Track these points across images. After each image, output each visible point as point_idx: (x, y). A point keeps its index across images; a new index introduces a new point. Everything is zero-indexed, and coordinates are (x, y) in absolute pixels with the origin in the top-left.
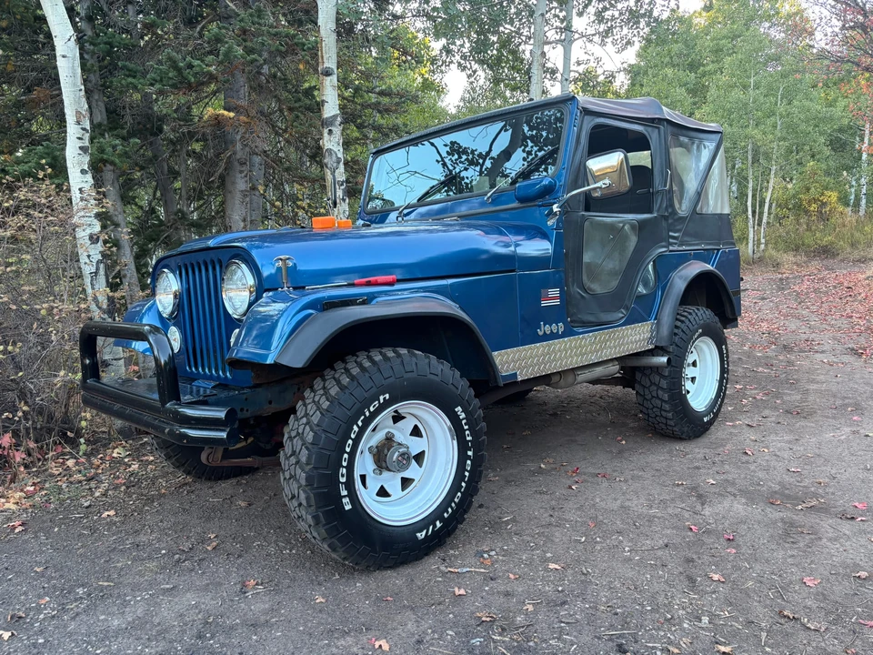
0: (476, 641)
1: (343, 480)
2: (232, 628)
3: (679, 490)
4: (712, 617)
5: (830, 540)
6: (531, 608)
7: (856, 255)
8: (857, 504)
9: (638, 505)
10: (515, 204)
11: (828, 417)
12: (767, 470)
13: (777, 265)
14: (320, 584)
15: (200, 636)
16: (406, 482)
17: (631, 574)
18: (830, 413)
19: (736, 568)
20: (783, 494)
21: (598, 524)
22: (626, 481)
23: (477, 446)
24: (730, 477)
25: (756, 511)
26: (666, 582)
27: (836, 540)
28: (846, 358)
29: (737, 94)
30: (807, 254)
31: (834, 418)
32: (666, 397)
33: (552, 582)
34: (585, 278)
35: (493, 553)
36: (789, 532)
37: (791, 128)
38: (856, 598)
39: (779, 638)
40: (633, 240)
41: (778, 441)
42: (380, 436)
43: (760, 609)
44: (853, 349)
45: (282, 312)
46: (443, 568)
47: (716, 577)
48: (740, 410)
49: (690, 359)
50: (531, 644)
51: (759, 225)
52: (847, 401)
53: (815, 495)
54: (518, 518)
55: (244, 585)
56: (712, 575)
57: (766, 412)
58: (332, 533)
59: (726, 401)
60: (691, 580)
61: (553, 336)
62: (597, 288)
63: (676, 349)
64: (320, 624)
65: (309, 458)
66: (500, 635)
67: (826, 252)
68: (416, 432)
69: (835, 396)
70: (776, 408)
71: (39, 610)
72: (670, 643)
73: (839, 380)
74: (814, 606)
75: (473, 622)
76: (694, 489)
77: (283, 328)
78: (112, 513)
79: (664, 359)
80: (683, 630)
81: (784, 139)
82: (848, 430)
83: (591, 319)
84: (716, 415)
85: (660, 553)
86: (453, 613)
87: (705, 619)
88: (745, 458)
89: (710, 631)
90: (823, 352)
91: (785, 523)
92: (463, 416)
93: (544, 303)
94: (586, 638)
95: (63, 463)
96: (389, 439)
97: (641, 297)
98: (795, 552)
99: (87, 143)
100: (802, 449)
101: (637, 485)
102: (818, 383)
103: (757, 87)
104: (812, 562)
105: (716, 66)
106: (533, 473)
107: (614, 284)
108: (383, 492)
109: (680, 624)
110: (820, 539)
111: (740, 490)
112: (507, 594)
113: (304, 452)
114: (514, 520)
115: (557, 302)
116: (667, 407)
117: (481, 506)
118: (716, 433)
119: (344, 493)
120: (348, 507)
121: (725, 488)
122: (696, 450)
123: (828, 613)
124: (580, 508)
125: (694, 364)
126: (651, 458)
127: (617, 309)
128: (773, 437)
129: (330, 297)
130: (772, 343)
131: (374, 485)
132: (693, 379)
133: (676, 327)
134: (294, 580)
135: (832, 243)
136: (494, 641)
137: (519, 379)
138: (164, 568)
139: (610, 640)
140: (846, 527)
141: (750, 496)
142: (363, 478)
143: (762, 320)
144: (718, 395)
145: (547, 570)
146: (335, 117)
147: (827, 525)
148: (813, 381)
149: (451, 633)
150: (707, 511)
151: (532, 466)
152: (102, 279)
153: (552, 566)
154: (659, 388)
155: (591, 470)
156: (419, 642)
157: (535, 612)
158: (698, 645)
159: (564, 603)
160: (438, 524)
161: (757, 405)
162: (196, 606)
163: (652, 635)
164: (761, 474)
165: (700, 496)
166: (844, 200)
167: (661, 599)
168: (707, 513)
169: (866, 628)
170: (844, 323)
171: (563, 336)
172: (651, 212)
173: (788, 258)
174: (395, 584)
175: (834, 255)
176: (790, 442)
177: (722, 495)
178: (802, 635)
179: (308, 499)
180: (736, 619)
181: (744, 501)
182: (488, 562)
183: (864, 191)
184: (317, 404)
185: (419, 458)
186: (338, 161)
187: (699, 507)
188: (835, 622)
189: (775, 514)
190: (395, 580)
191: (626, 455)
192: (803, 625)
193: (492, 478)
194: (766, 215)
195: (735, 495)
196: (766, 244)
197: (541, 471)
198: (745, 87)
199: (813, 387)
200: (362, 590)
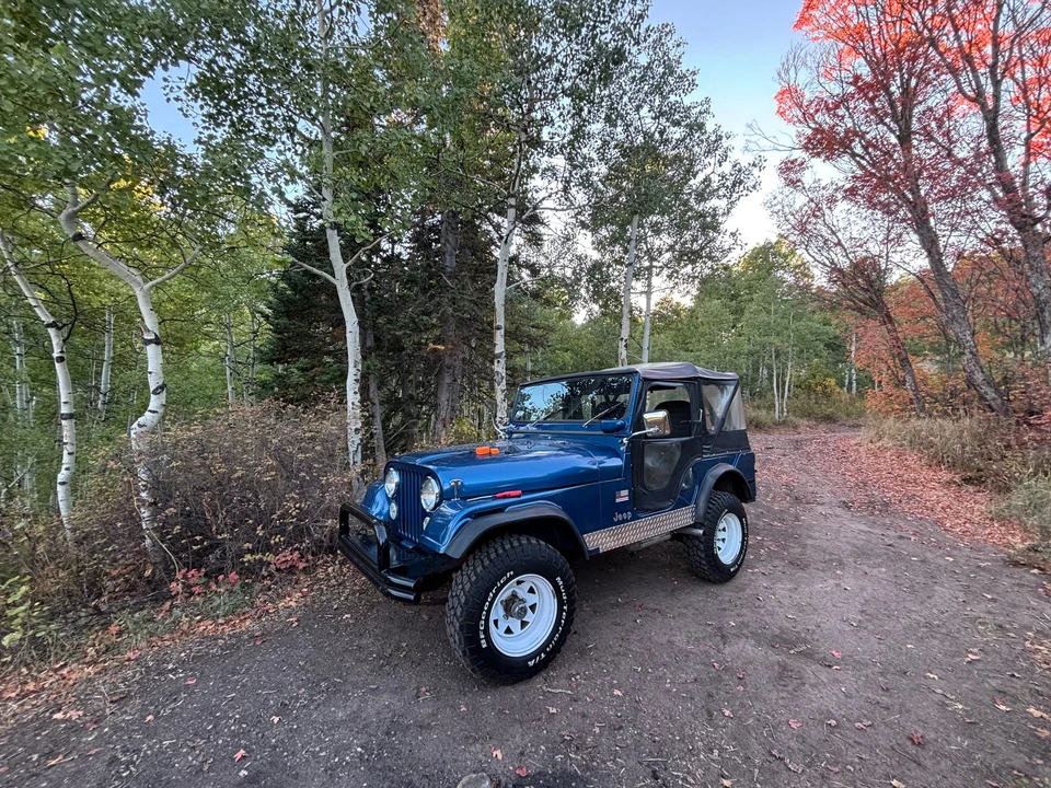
0: (558, 758)
1: (482, 628)
2: (408, 727)
3: (709, 629)
4: (722, 750)
5: (811, 685)
6: (597, 730)
7: (851, 422)
8: (834, 652)
9: (680, 639)
10: (601, 433)
11: (818, 569)
12: (772, 614)
13: (796, 427)
14: (465, 695)
15: (388, 733)
16: (524, 624)
17: (669, 704)
18: (820, 565)
19: (742, 705)
20: (781, 638)
21: (652, 656)
22: (674, 617)
23: (571, 602)
24: (746, 620)
25: (760, 652)
26: (692, 714)
27: (816, 687)
28: (839, 511)
29: (763, 317)
30: (816, 419)
31: (823, 571)
32: (703, 556)
33: (615, 707)
34: (645, 481)
35: (578, 677)
36: (783, 674)
37: (801, 338)
38: (826, 744)
39: (767, 776)
40: (678, 454)
41: (782, 589)
42: (509, 593)
43: (756, 745)
44: (844, 502)
45: (453, 516)
46: (544, 688)
47: (727, 713)
48: (758, 558)
49: (721, 527)
50: (595, 764)
51: (783, 397)
52: (833, 557)
53: (805, 641)
54: (599, 646)
55: (419, 691)
56: (725, 710)
57: (777, 562)
58: (474, 662)
59: (749, 550)
60: (710, 714)
61: (624, 521)
62: (655, 487)
63: (710, 523)
64: (461, 730)
65: (462, 613)
66: (575, 753)
67: (830, 419)
68: (531, 591)
69: (824, 552)
70: (783, 559)
71: (297, 699)
72: (689, 773)
73: (829, 538)
74: (796, 747)
75: (558, 739)
76: (720, 629)
77: (452, 527)
78: (349, 616)
79: (701, 532)
80: (699, 760)
81: (796, 345)
82: (832, 582)
83: (651, 507)
84: (740, 566)
85: (690, 686)
86: (546, 729)
87: (716, 752)
88: (758, 603)
89: (718, 763)
90: (823, 504)
91: (780, 666)
92: (561, 583)
93: (618, 500)
94: (632, 763)
95: (326, 570)
96: (514, 596)
97: (683, 491)
98: (784, 695)
99: (359, 377)
100: (798, 597)
101: (681, 622)
102: (814, 539)
103: (776, 312)
104: (797, 705)
105: (749, 297)
106: (612, 606)
107: (666, 483)
108: (508, 631)
109: (698, 755)
110: (804, 684)
111: (751, 633)
112: (584, 716)
113: (459, 609)
114: (595, 648)
115: (627, 499)
116: (704, 562)
117: (575, 633)
118: (741, 579)
119: (482, 636)
120: (484, 646)
121: (742, 631)
122: (725, 592)
123: (805, 756)
124: (640, 641)
125: (724, 529)
126: (694, 598)
127: (668, 499)
128: (779, 585)
129: (480, 509)
130: (788, 495)
131: (503, 626)
132: (723, 540)
133: (710, 508)
134: (449, 689)
135: (833, 413)
136: (571, 759)
137: (601, 551)
138: (372, 671)
139: (648, 766)
140: (824, 675)
141: (758, 638)
142: (496, 622)
143: (783, 473)
144: (741, 552)
145: (612, 695)
146: (501, 353)
147: (810, 670)
148: (811, 537)
149: (543, 747)
150: (727, 650)
151: (612, 599)
152: (359, 454)
153: (617, 692)
154: (698, 549)
155: (652, 606)
156: (522, 754)
157: (601, 735)
158: (709, 778)
159: (621, 728)
160: (543, 655)
161: (771, 554)
162: (388, 706)
163: (677, 764)
164: (767, 619)
165: (723, 637)
166: (841, 384)
167: (687, 731)
168: (727, 652)
169: (832, 773)
170: (838, 479)
171: (631, 520)
172: (690, 436)
173: (803, 422)
174: (512, 699)
175: (835, 421)
176: (790, 590)
177: (738, 637)
178: (785, 774)
179: (460, 639)
180: (737, 753)
181: (753, 642)
182: (574, 685)
183: (854, 378)
184: (469, 576)
185: (533, 608)
186: (503, 378)
187: (721, 646)
188: (809, 766)
189: (774, 658)
190: (513, 694)
191: (676, 594)
192: (786, 765)
193: (585, 609)
194: (786, 393)
195: (747, 637)
196: (788, 412)
197: (617, 605)
198: (769, 312)
199: (810, 542)
200: (491, 701)
